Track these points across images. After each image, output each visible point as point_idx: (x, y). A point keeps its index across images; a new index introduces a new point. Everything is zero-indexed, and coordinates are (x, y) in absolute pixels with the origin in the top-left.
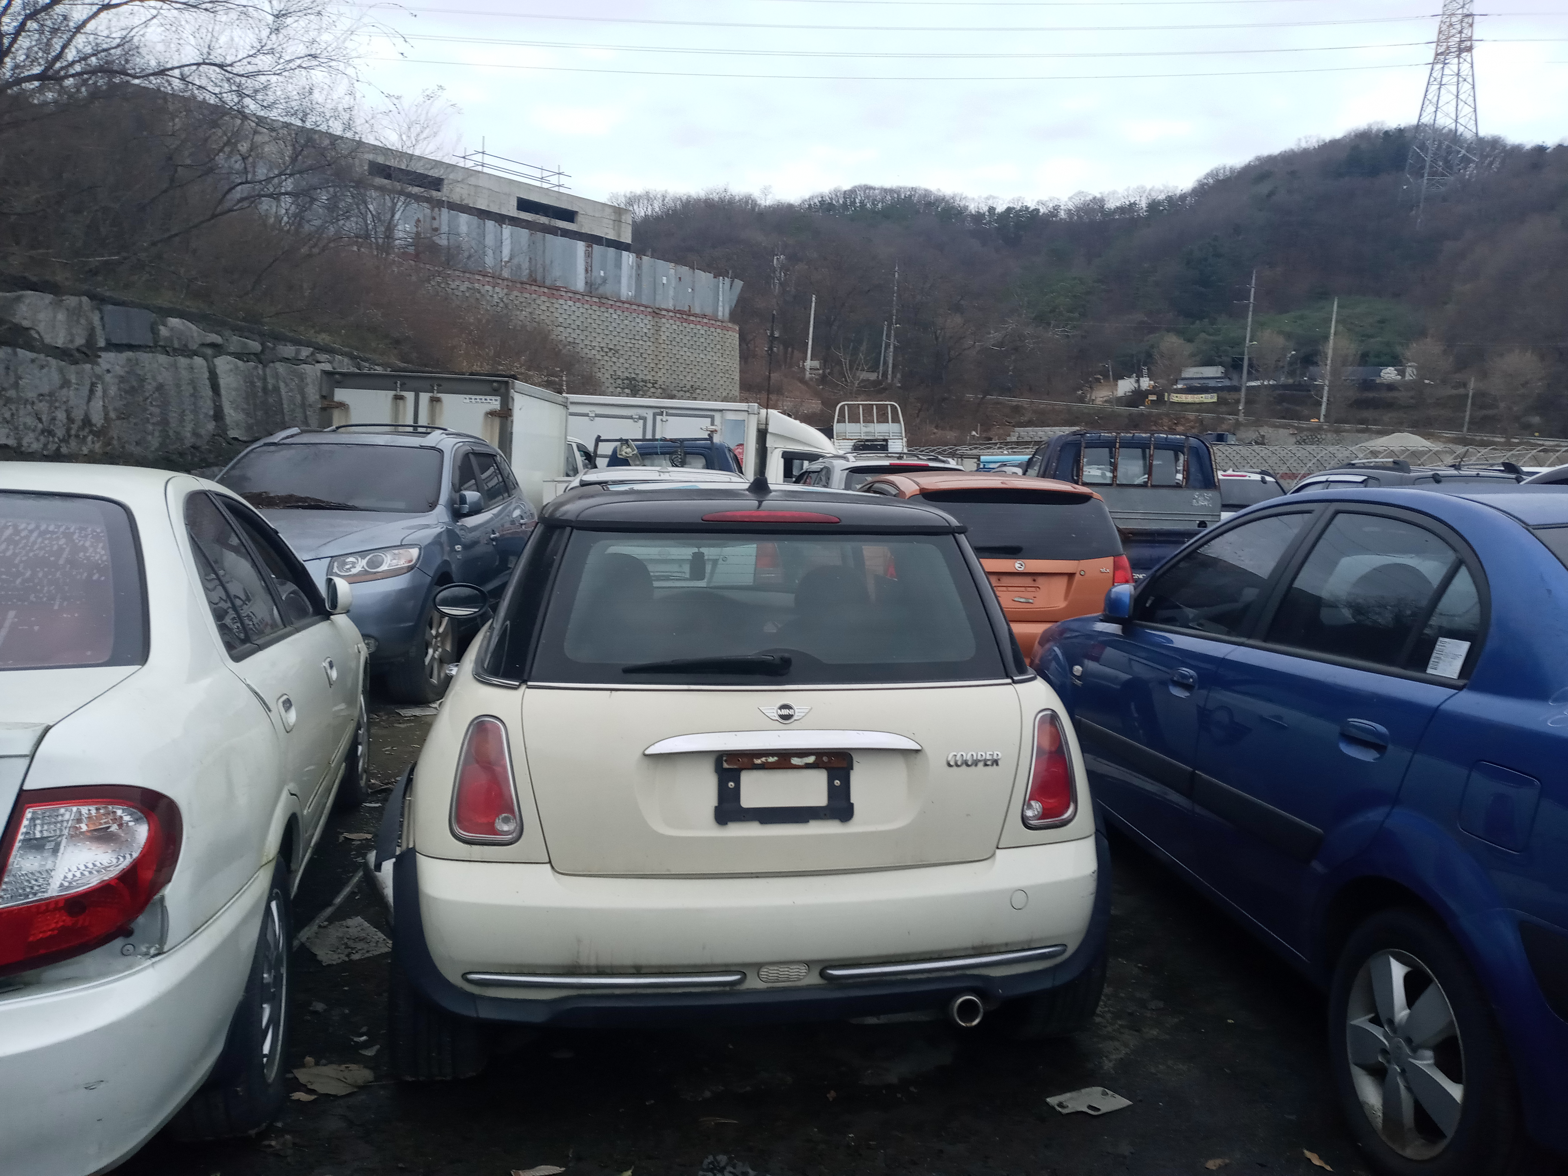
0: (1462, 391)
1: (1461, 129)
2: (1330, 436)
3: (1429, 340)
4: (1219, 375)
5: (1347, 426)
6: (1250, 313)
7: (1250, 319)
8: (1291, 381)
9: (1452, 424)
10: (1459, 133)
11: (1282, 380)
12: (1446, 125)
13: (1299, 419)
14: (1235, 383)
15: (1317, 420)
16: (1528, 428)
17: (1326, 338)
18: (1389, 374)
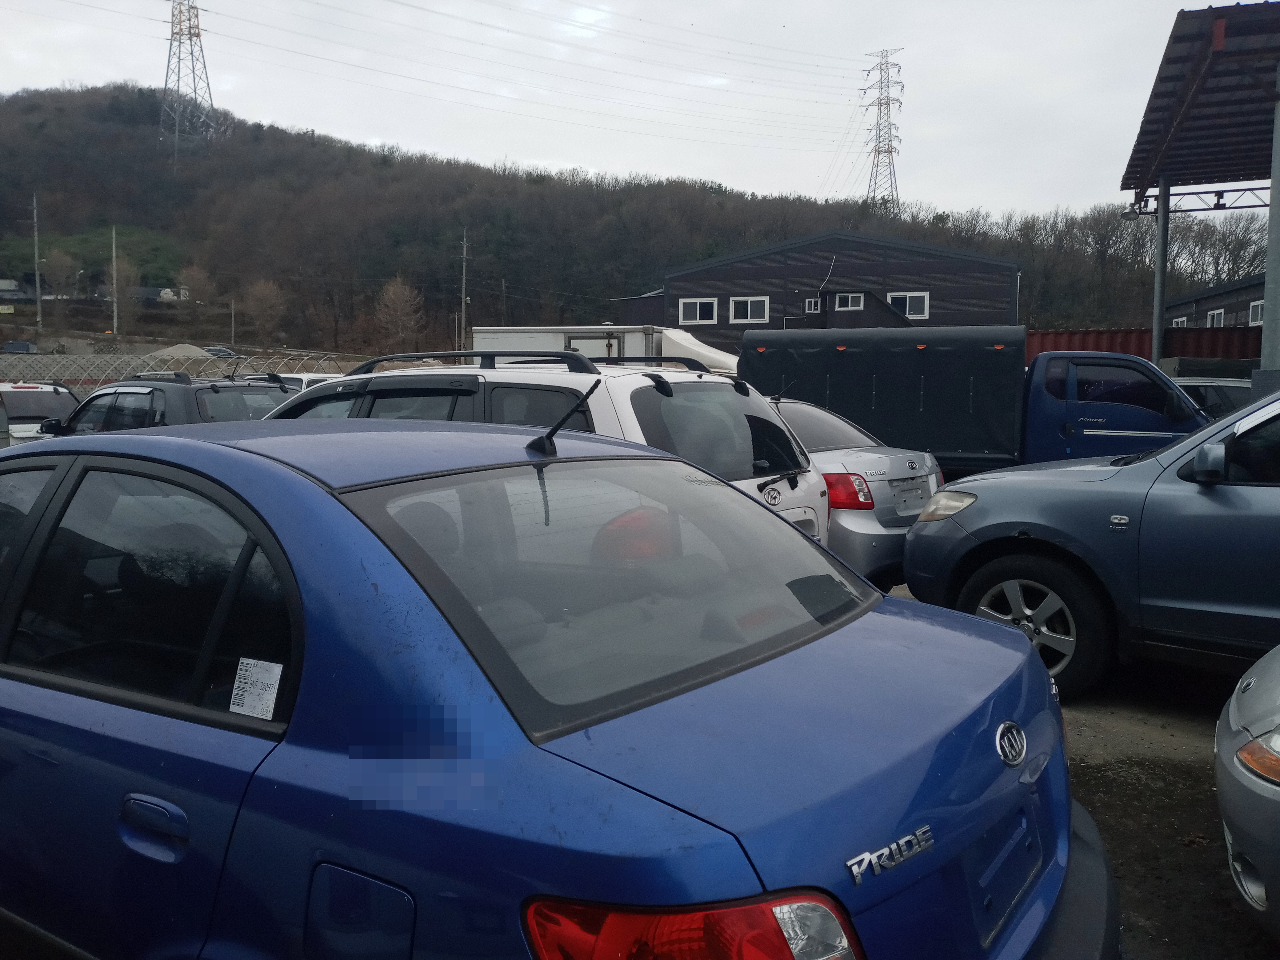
0: (225, 311)
1: (199, 99)
2: (124, 346)
3: (195, 267)
4: (13, 288)
5: (137, 338)
6: (36, 233)
7: (36, 238)
8: (83, 297)
9: (222, 338)
10: (198, 102)
11: (76, 295)
12: (188, 93)
13: (95, 330)
14: (30, 296)
15: (110, 332)
16: (278, 342)
17: (109, 260)
18: (167, 294)
